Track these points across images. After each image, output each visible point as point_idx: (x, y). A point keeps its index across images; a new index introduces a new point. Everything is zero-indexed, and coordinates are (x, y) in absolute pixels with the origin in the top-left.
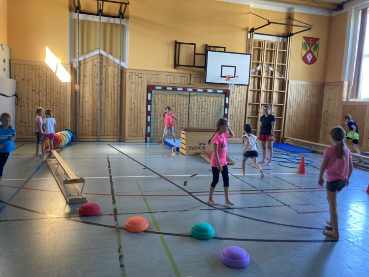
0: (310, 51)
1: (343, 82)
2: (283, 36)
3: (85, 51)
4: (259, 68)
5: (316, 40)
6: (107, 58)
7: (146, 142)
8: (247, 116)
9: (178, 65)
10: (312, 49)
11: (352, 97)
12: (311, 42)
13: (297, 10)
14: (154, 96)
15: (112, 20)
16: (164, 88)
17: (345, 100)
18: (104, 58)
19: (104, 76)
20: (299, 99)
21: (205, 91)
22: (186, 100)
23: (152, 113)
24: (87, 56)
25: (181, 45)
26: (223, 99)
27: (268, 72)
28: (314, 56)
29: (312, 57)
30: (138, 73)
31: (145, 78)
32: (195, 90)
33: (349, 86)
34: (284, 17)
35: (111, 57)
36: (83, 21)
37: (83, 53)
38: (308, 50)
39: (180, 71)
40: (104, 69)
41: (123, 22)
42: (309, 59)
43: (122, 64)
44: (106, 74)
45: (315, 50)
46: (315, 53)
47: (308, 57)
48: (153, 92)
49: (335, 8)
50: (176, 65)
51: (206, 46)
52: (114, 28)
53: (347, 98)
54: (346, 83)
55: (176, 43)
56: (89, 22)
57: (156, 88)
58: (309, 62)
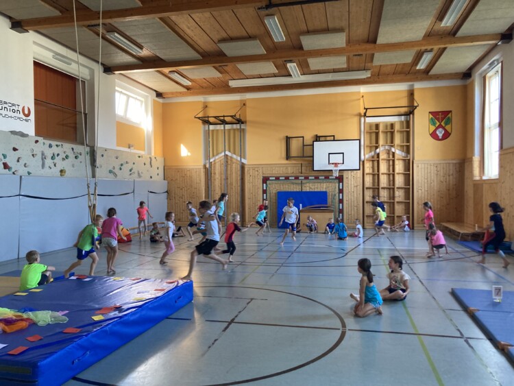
0: (440, 126)
1: (472, 158)
2: (405, 115)
3: (215, 154)
4: (378, 150)
5: (446, 113)
6: (231, 157)
8: (366, 200)
9: (290, 157)
10: (443, 124)
13: (418, 85)
14: (269, 186)
15: (235, 126)
16: (277, 178)
17: (477, 177)
18: (229, 158)
19: (229, 172)
20: (429, 179)
21: (317, 178)
24: (217, 157)
25: (291, 139)
26: (337, 185)
27: (388, 154)
28: (446, 131)
29: (443, 132)
30: (255, 167)
31: (260, 171)
32: (306, 178)
34: (405, 94)
35: (234, 156)
36: (213, 131)
37: (213, 156)
38: (437, 126)
39: (292, 161)
40: (229, 166)
41: (243, 126)
42: (440, 135)
43: (243, 161)
44: (231, 171)
46: (448, 127)
47: (437, 132)
48: (268, 182)
50: (288, 157)
51: (317, 136)
52: (236, 132)
54: (476, 159)
55: (287, 137)
56: (218, 130)
57: (271, 178)
58: (440, 138)
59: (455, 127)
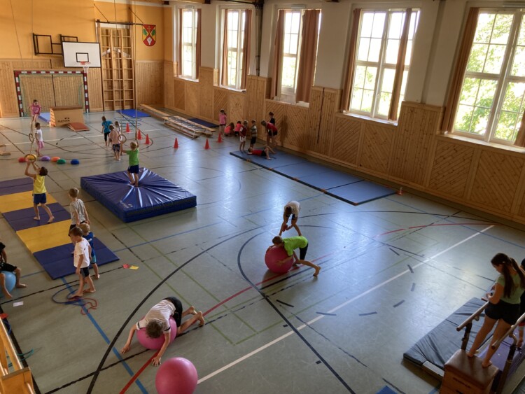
0: (149, 36)
1: (173, 62)
2: (126, 24)
4: (109, 51)
5: (152, 27)
7: (21, 116)
8: (104, 90)
9: (39, 53)
10: (151, 34)
12: (150, 29)
14: (21, 79)
16: (29, 72)
20: (144, 74)
21: (65, 72)
22: (50, 81)
23: (22, 92)
25: (38, 37)
26: (82, 78)
27: (116, 54)
28: (153, 39)
29: (151, 40)
30: (4, 61)
31: (11, 66)
32: (56, 72)
34: (125, 7)
38: (147, 35)
39: (41, 57)
42: (149, 42)
45: (153, 35)
46: (154, 37)
47: (148, 40)
48: (20, 76)
50: (37, 53)
51: (61, 36)
54: (175, 63)
55: (34, 35)
57: (22, 72)
58: (150, 44)
59: (158, 37)
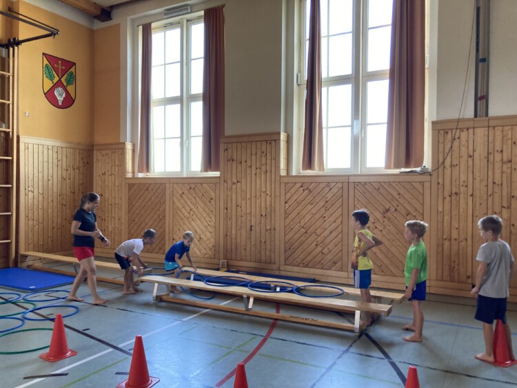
0: (60, 85)
1: (124, 143)
5: (69, 65)
11: (140, 171)
17: (129, 175)
28: (68, 94)
29: (64, 95)
33: (134, 151)
38: (55, 81)
42: (60, 99)
45: (69, 83)
46: (70, 89)
47: (56, 93)
49: (98, 12)
53: (133, 173)
54: (129, 146)
58: (60, 104)
59: (80, 90)
